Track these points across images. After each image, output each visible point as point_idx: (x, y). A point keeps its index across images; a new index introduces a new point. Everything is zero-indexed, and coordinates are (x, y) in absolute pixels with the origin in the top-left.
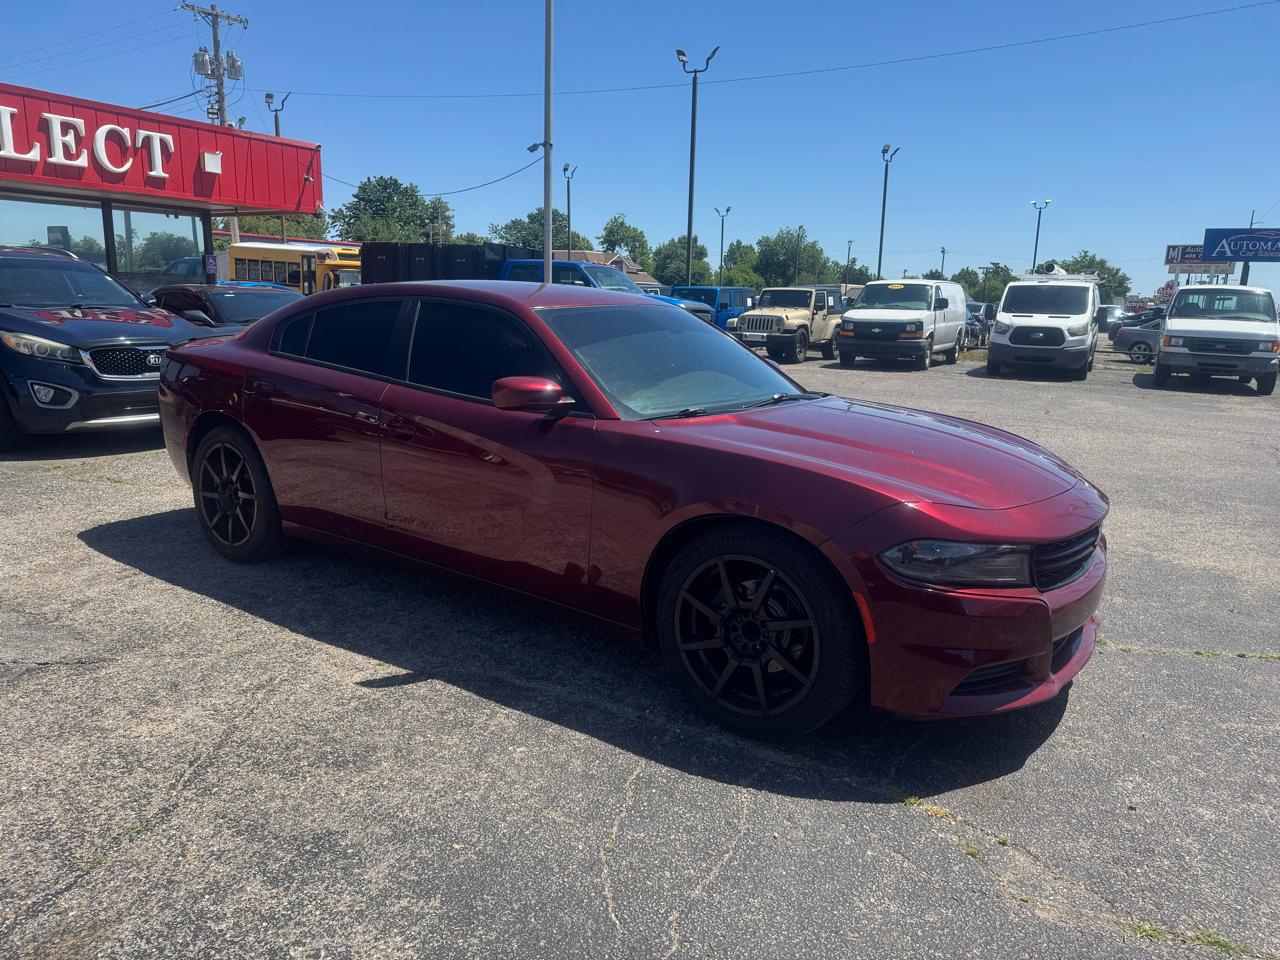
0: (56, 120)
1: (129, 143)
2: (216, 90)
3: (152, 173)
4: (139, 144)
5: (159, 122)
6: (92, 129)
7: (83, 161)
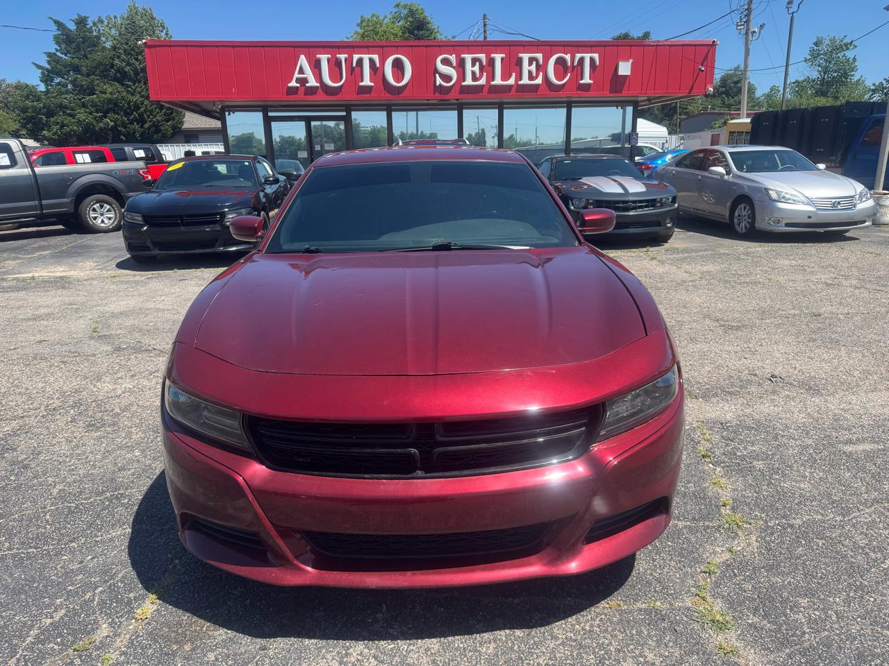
0: (525, 57)
1: (569, 64)
2: (746, 7)
3: (581, 82)
4: (576, 63)
5: (591, 46)
6: (546, 60)
7: (539, 81)
